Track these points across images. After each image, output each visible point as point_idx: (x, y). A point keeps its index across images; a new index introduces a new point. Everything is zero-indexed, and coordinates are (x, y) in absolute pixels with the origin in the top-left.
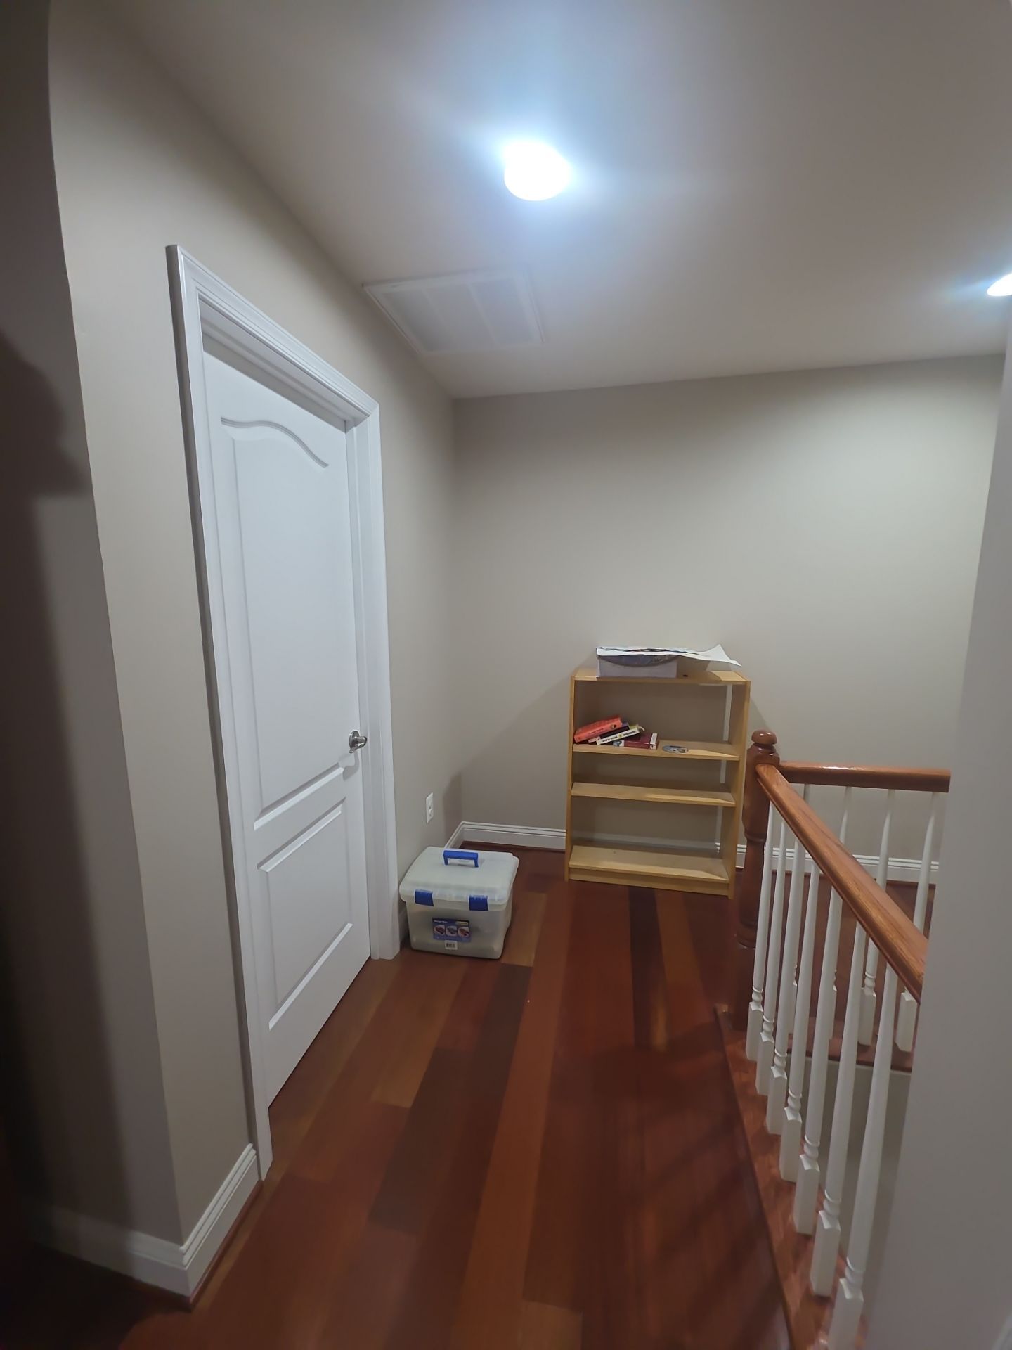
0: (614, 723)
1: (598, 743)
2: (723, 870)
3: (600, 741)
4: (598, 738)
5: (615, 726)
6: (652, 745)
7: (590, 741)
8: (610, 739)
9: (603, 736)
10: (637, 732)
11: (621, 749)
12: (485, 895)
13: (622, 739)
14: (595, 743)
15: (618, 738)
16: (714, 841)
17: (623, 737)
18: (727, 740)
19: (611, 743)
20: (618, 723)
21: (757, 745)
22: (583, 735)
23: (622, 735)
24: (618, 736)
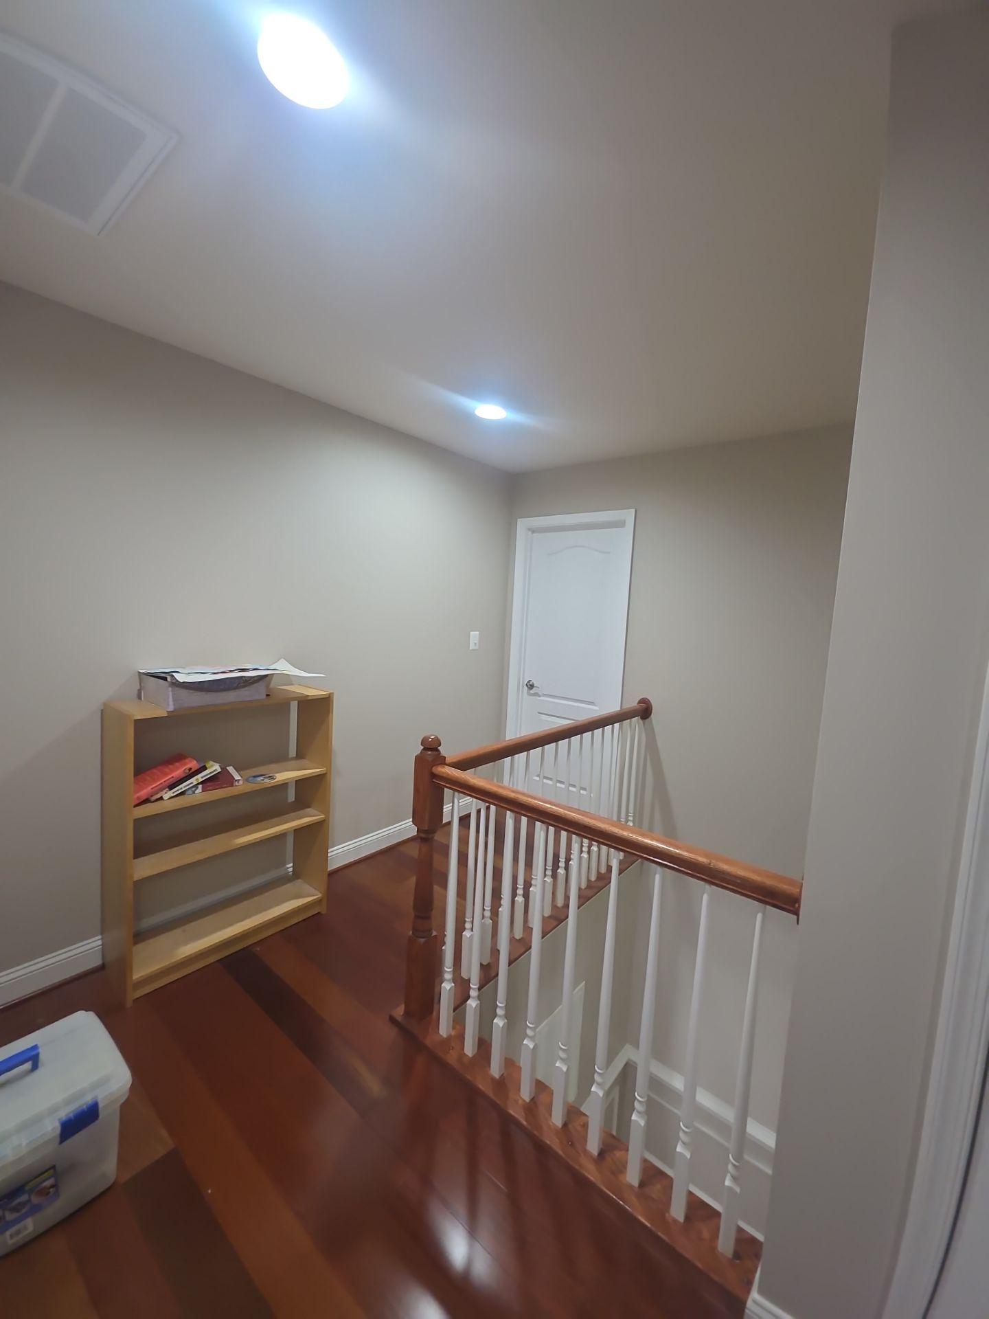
0: (188, 766)
1: (166, 797)
2: (308, 888)
3: (167, 795)
4: (165, 791)
5: (190, 769)
6: (238, 781)
7: (153, 799)
8: (182, 787)
9: (171, 787)
10: (219, 770)
11: (200, 795)
12: (88, 1099)
13: (198, 784)
14: (161, 798)
15: (195, 783)
16: (284, 864)
17: (201, 780)
18: (295, 755)
19: (183, 793)
20: (193, 764)
21: (425, 749)
22: (144, 793)
23: (200, 777)
24: (194, 781)
